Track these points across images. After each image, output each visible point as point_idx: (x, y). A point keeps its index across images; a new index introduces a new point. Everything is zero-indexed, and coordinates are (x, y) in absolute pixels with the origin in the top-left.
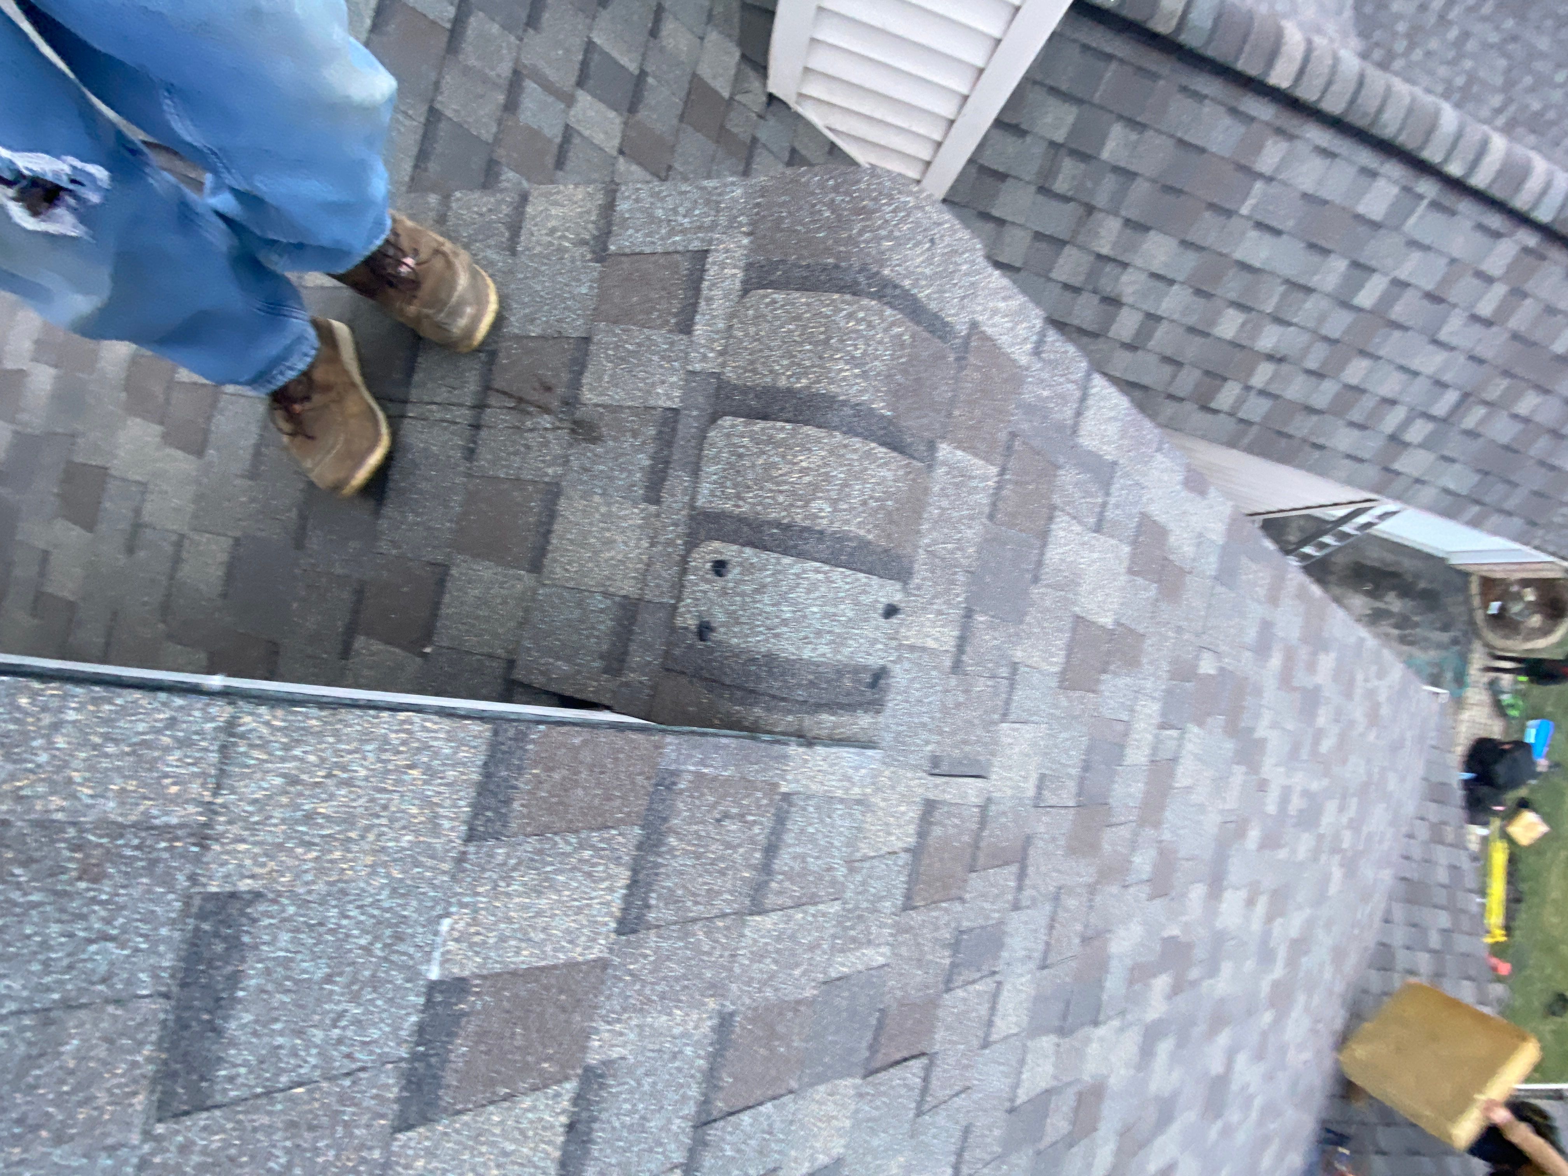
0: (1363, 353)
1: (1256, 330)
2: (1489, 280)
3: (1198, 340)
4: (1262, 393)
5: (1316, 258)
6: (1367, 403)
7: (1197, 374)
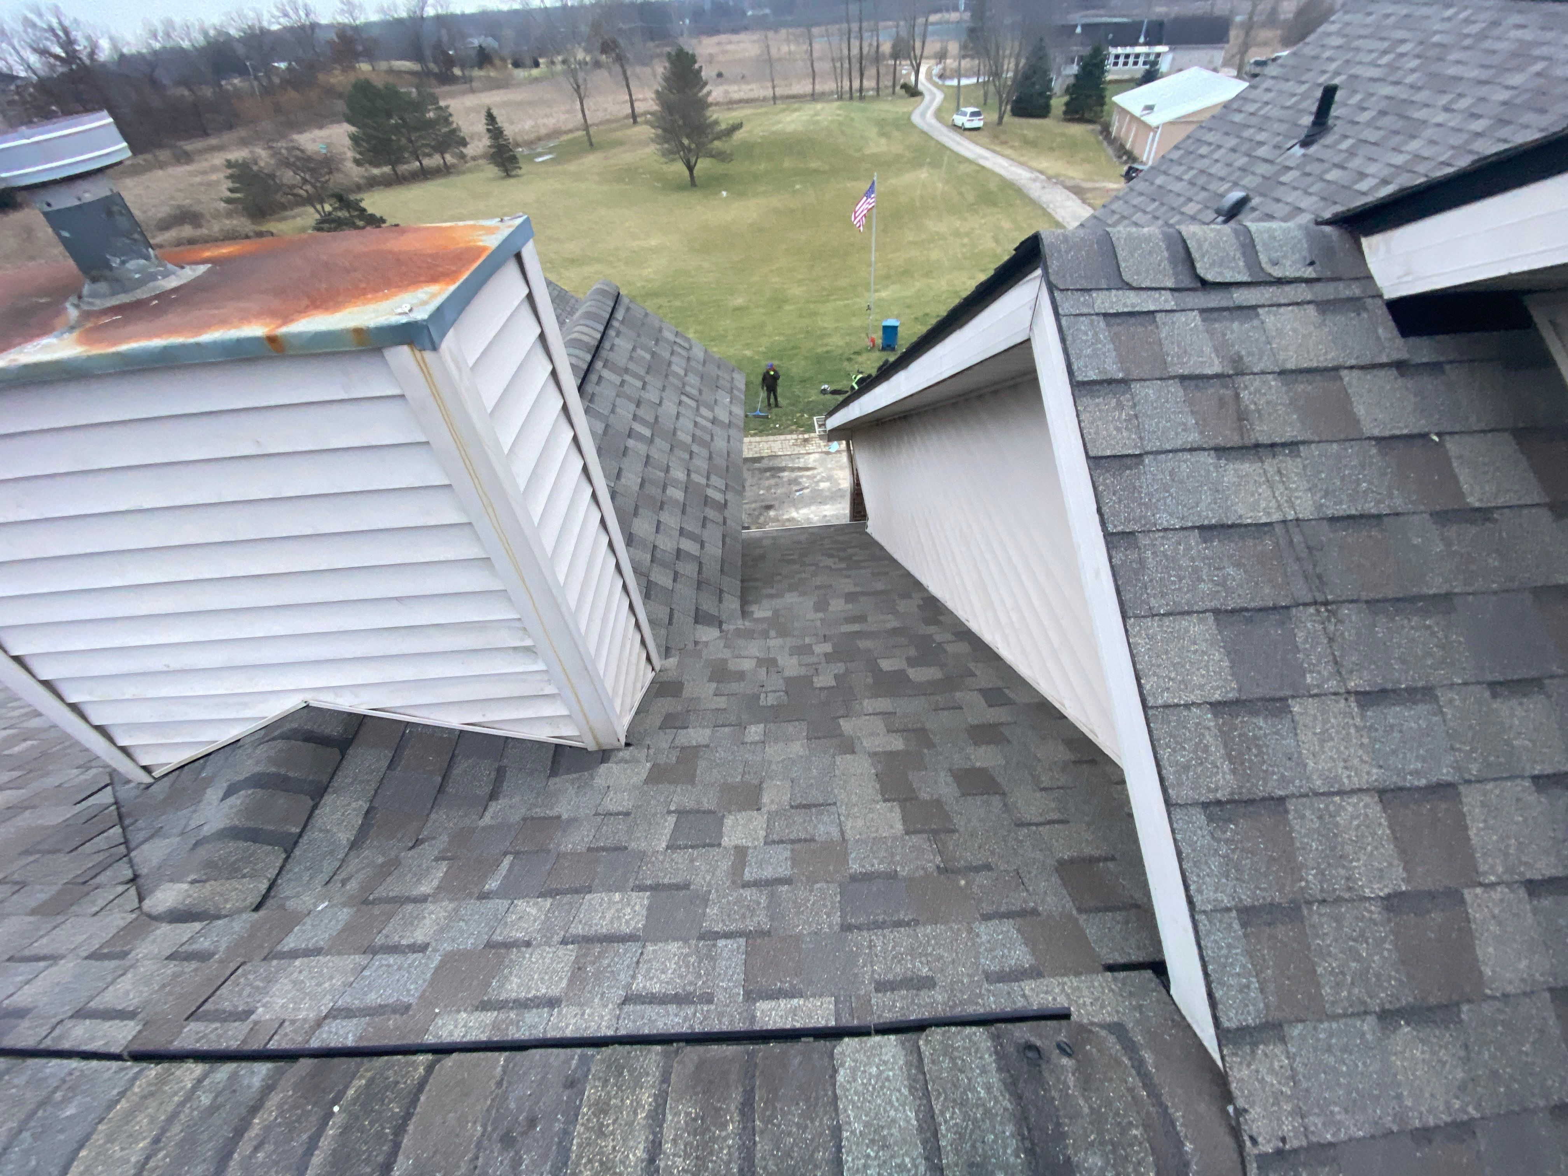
0: (674, 434)
1: (676, 481)
2: (623, 382)
3: (688, 509)
4: (708, 479)
5: (630, 453)
6: (699, 433)
7: (707, 510)
